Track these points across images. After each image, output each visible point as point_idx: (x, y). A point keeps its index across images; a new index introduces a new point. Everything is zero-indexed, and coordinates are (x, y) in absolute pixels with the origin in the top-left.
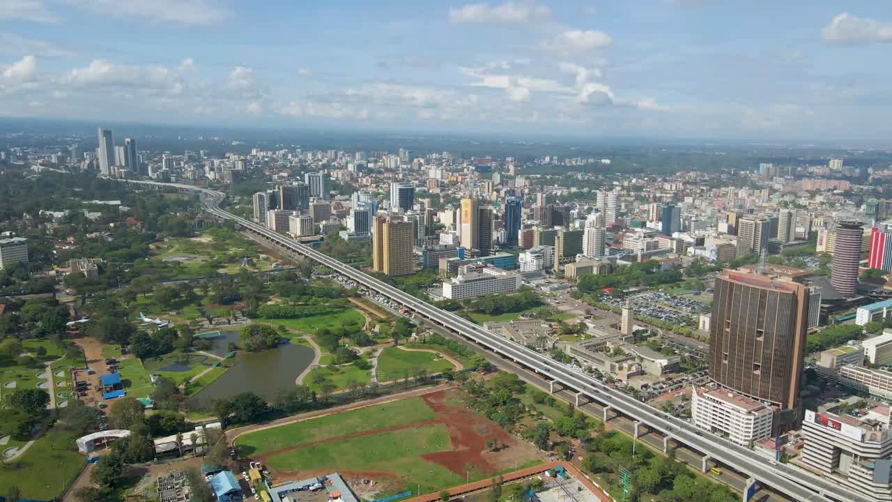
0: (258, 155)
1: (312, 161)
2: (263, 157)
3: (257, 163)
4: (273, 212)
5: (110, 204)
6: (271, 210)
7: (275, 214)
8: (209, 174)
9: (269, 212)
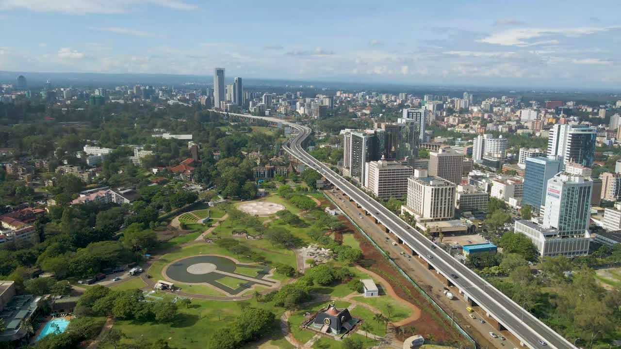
0: (342, 96)
1: (387, 102)
2: (346, 98)
3: (341, 102)
4: (375, 165)
5: (179, 138)
6: (371, 162)
7: (380, 170)
8: (300, 109)
9: (369, 163)
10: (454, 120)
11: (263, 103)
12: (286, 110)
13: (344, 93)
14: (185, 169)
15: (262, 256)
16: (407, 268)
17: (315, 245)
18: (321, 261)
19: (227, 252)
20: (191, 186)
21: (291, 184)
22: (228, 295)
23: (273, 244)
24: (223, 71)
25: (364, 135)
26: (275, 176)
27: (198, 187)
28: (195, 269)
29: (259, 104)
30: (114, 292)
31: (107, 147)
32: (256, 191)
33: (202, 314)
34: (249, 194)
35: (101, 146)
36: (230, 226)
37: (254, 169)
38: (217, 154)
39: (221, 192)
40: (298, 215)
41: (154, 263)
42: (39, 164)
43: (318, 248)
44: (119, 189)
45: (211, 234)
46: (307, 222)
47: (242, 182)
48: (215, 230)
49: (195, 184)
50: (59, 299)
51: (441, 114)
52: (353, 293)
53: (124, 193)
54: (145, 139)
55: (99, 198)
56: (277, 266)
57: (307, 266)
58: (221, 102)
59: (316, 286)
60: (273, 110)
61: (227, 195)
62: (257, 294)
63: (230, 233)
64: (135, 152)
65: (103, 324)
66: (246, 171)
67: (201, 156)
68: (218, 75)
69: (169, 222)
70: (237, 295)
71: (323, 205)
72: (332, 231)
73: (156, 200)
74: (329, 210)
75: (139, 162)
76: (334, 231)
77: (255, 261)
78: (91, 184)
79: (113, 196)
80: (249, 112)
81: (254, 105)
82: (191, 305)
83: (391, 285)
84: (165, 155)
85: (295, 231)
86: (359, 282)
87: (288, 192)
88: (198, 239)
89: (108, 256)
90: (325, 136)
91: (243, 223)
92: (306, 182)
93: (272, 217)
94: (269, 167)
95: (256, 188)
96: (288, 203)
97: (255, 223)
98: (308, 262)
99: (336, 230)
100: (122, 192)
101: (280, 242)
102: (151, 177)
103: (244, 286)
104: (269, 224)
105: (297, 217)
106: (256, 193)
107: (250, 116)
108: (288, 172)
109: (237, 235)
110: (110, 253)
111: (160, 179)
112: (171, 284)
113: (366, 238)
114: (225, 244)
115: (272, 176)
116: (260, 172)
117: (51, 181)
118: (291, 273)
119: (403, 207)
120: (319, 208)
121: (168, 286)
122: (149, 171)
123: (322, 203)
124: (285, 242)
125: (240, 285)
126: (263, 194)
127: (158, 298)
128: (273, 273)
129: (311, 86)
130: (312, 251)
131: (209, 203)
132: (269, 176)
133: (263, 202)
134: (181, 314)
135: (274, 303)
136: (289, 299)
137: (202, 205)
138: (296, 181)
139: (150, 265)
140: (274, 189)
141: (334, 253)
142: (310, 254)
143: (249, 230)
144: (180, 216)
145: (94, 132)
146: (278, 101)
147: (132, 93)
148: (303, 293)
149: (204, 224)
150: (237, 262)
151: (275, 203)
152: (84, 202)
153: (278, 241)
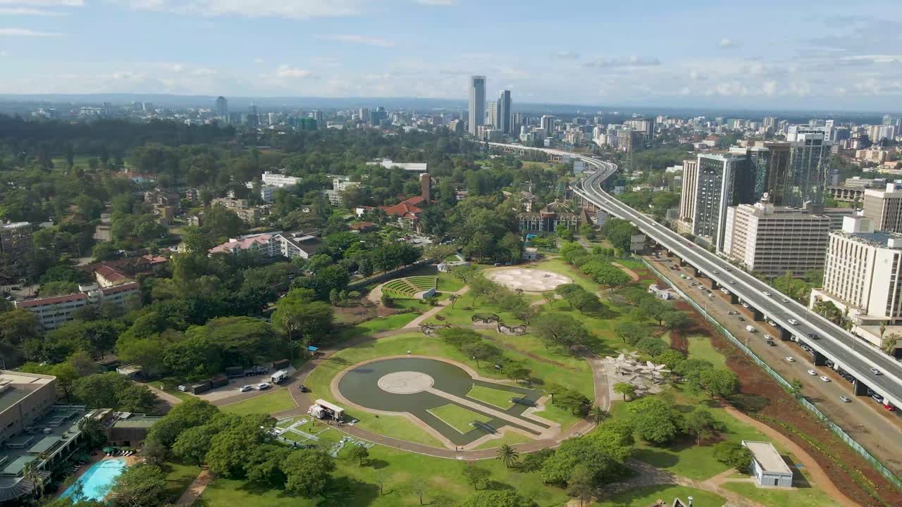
1: (742, 131)
4: (749, 212)
5: (407, 169)
6: (740, 205)
7: (760, 220)
8: (598, 138)
9: (736, 208)
10: (876, 155)
11: (542, 128)
12: (577, 138)
13: (668, 118)
14: (407, 211)
15: (525, 367)
16: (850, 424)
17: (633, 354)
18: (647, 389)
19: (460, 355)
20: (414, 238)
21: (583, 242)
22: (449, 445)
23: (547, 346)
24: (483, 80)
25: (725, 156)
26: (555, 230)
27: (424, 241)
28: (392, 383)
29: (535, 129)
30: (223, 416)
31: (295, 176)
32: (522, 250)
33: (387, 486)
34: (510, 254)
35: (287, 175)
36: (470, 306)
37: (521, 216)
38: (463, 193)
39: (461, 249)
40: (598, 294)
41: (320, 364)
42: (190, 195)
43: (638, 360)
44: (294, 235)
45: (434, 318)
46: (613, 308)
47: (499, 235)
48: (442, 311)
49: (421, 235)
50: (125, 420)
51: (848, 145)
52: (727, 473)
53: (301, 242)
54: (354, 168)
55: (259, 245)
56: (553, 391)
57: (616, 396)
58: (479, 127)
59: (640, 445)
60: (557, 140)
61: (472, 254)
62: (508, 452)
63: (468, 318)
64: (334, 184)
65: (187, 482)
66: (508, 219)
67: (436, 195)
68: (475, 86)
69: (368, 292)
70: (467, 448)
71: (643, 281)
72: (665, 329)
73: (351, 256)
74: (656, 290)
75: (339, 199)
76: (670, 328)
77: (509, 377)
78: (258, 226)
79: (282, 245)
80: (520, 142)
81: (527, 131)
82: (369, 461)
83: (819, 462)
84: (380, 189)
85: (591, 324)
86: (740, 447)
87: (577, 255)
88: (408, 326)
89: (236, 344)
90: (641, 175)
91: (494, 302)
92: (611, 239)
93: (547, 295)
94: (547, 213)
95: (521, 247)
96: (578, 274)
97: (515, 304)
98: (618, 388)
99: (672, 327)
100: (298, 240)
101: (561, 343)
102: (354, 221)
103: (484, 428)
104: (541, 308)
105: (596, 299)
106: (521, 255)
107: (520, 147)
108: (579, 223)
109: (481, 323)
110: (240, 339)
111: (363, 225)
112: (338, 409)
113: (738, 349)
114: (456, 338)
115: (552, 229)
116: (530, 222)
117: (196, 218)
118: (584, 409)
119: (814, 293)
120: (636, 285)
121: (333, 412)
122: (352, 212)
123: (641, 277)
124: (570, 343)
125: (475, 425)
126: (533, 257)
127: (310, 436)
128: (545, 404)
129: (615, 113)
130: (627, 365)
131: (438, 266)
132: (545, 227)
133: (534, 270)
134: (345, 479)
135: (542, 475)
136: (579, 473)
137: (427, 269)
138: (592, 238)
139: (313, 366)
140: (552, 250)
141: (673, 373)
142: (622, 371)
143: (505, 315)
144: (385, 284)
145: (283, 157)
146: (565, 128)
147: (357, 117)
148: (610, 462)
149: (424, 301)
150: (474, 375)
151: (553, 272)
152: (232, 250)
153: (559, 341)
